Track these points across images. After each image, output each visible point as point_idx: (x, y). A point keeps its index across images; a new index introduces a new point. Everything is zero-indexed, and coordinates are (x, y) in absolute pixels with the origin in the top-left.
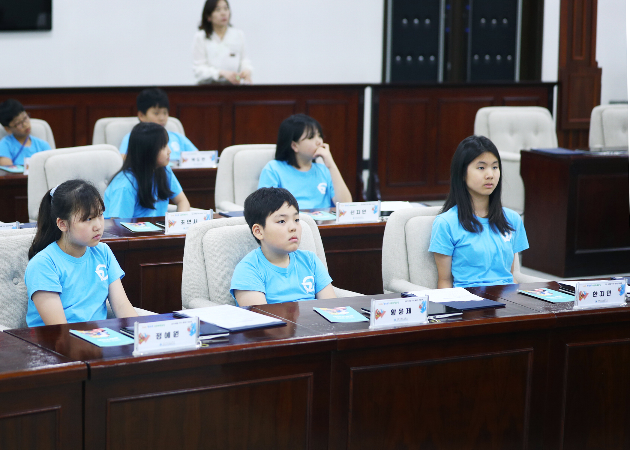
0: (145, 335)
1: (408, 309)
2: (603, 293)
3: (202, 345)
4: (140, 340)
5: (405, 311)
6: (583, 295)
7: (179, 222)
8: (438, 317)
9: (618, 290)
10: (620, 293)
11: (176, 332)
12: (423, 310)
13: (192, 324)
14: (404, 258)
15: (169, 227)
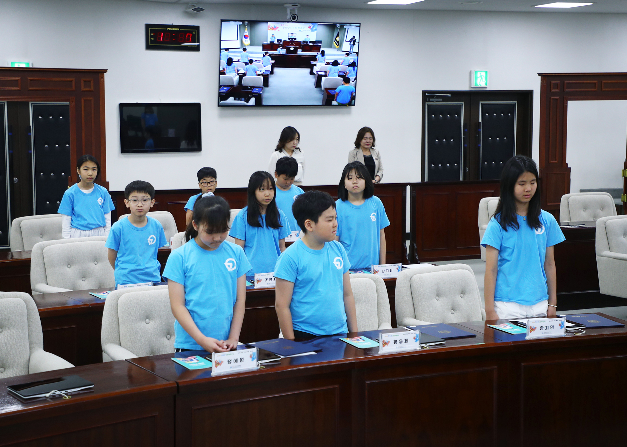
0: (220, 361)
1: (406, 340)
2: (547, 327)
3: (261, 367)
4: (216, 365)
5: (404, 341)
6: (533, 329)
7: (264, 280)
8: (428, 344)
9: (559, 325)
10: (560, 327)
11: (242, 359)
12: (416, 340)
13: (253, 353)
14: (411, 303)
15: (257, 283)
